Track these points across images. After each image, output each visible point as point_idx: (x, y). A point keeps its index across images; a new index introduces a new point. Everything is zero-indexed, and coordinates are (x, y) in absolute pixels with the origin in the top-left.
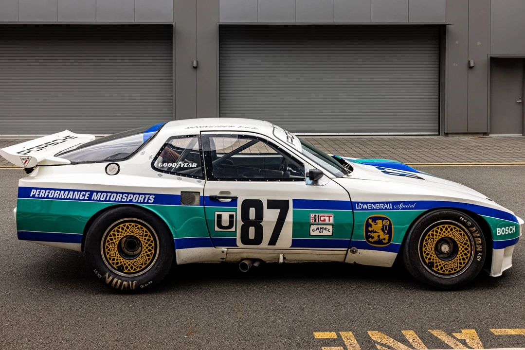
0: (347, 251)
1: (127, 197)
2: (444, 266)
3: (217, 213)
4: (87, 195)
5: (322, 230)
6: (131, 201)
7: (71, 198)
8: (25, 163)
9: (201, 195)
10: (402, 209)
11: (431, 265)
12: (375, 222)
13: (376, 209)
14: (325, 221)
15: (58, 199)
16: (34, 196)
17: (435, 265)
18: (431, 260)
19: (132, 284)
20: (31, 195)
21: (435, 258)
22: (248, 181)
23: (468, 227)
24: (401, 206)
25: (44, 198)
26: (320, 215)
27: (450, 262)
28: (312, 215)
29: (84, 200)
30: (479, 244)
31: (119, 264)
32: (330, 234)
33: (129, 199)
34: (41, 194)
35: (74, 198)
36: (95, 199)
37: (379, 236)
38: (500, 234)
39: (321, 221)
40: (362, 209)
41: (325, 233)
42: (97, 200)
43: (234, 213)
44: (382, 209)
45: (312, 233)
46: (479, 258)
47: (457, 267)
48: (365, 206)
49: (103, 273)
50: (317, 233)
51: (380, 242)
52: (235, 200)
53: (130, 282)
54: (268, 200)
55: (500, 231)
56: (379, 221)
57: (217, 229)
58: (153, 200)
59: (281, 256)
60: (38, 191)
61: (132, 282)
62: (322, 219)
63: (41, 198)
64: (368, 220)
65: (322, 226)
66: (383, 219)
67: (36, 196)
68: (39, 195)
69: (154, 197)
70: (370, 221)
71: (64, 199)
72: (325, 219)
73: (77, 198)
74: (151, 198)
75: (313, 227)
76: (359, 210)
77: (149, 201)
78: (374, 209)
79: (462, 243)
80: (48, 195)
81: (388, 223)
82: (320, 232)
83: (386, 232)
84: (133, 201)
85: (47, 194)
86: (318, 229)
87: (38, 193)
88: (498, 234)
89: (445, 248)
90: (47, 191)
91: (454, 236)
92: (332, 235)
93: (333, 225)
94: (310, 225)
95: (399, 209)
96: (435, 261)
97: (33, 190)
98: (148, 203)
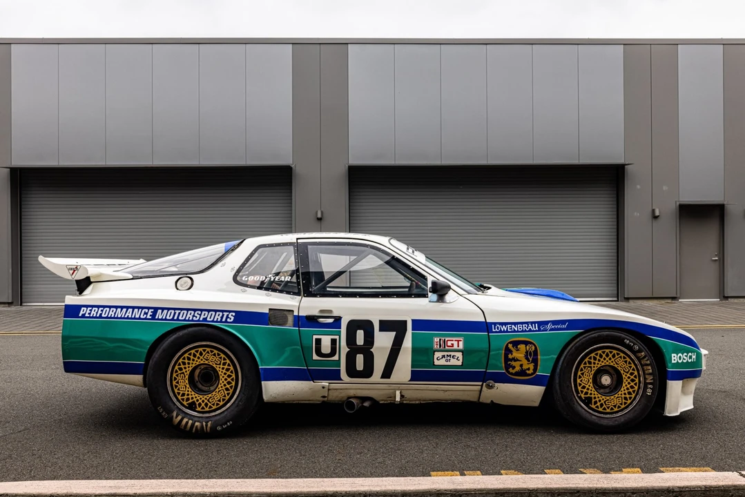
0: (482, 386)
1: (200, 315)
2: (605, 402)
3: (315, 337)
4: (150, 313)
5: (449, 358)
6: (205, 319)
7: (130, 316)
8: (73, 274)
9: (296, 313)
10: (551, 330)
11: (588, 401)
12: (517, 348)
13: (518, 331)
14: (453, 346)
15: (114, 318)
16: (83, 316)
17: (593, 400)
18: (589, 395)
19: (207, 425)
20: (80, 315)
21: (593, 393)
22: (356, 297)
23: (634, 352)
24: (549, 326)
25: (96, 317)
26: (446, 339)
27: (612, 397)
28: (436, 340)
29: (146, 319)
30: (650, 374)
31: (191, 401)
32: (460, 363)
33: (202, 317)
34: (93, 312)
35: (133, 316)
36: (160, 317)
37: (521, 366)
38: (676, 362)
39: (448, 346)
40: (501, 332)
41: (453, 362)
42: (162, 319)
43: (337, 337)
44: (526, 331)
45: (437, 363)
46: (649, 392)
47: (621, 404)
48: (504, 328)
49: (170, 412)
50: (443, 362)
51: (523, 372)
52: (338, 320)
53: (204, 423)
54: (380, 321)
55: (675, 358)
56: (522, 347)
57: (315, 357)
58: (233, 318)
59: (398, 393)
60: (89, 309)
61: (207, 423)
62: (449, 343)
63: (93, 317)
64: (507, 345)
65: (449, 353)
66: (526, 343)
67: (87, 315)
68: (89, 314)
69: (234, 314)
70: (510, 346)
71: (121, 318)
72: (453, 344)
73: (137, 316)
74: (230, 316)
75: (437, 355)
76: (496, 332)
77: (228, 320)
78: (515, 331)
79: (627, 373)
80: (101, 314)
81: (533, 348)
82: (447, 361)
83: (531, 359)
84: (208, 319)
85: (100, 312)
86: (444, 356)
87: (88, 312)
88: (673, 362)
89: (606, 380)
90: (101, 309)
91: (617, 364)
92: (462, 365)
93: (462, 352)
94: (434, 352)
95: (546, 331)
96: (593, 396)
97: (83, 309)
98: (226, 322)
